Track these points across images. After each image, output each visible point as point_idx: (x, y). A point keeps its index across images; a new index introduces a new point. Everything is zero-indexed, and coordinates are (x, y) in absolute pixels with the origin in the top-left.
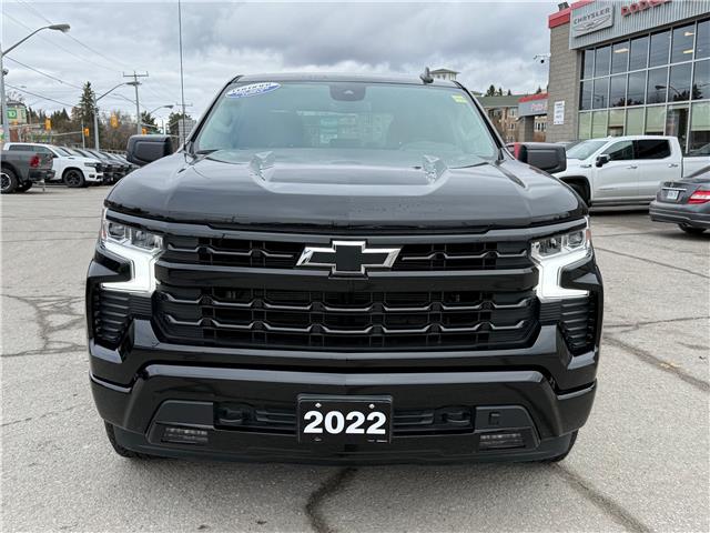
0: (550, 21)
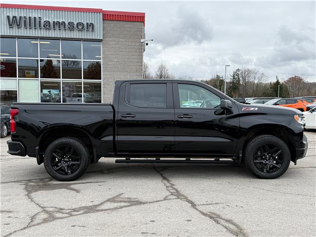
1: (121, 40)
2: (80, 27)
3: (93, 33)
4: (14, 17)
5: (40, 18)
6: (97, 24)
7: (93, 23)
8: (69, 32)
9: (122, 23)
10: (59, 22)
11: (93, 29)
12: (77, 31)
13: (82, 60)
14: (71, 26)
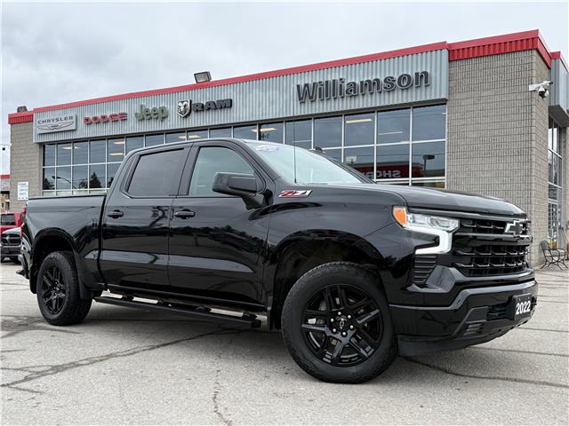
0: (10, 119)
1: (485, 93)
2: (406, 82)
3: (428, 89)
4: (306, 85)
5: (341, 79)
6: (436, 71)
7: (428, 71)
8: (387, 94)
9: (486, 59)
10: (369, 81)
11: (426, 82)
12: (400, 91)
13: (411, 142)
14: (390, 85)
